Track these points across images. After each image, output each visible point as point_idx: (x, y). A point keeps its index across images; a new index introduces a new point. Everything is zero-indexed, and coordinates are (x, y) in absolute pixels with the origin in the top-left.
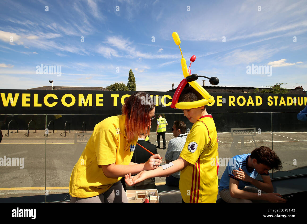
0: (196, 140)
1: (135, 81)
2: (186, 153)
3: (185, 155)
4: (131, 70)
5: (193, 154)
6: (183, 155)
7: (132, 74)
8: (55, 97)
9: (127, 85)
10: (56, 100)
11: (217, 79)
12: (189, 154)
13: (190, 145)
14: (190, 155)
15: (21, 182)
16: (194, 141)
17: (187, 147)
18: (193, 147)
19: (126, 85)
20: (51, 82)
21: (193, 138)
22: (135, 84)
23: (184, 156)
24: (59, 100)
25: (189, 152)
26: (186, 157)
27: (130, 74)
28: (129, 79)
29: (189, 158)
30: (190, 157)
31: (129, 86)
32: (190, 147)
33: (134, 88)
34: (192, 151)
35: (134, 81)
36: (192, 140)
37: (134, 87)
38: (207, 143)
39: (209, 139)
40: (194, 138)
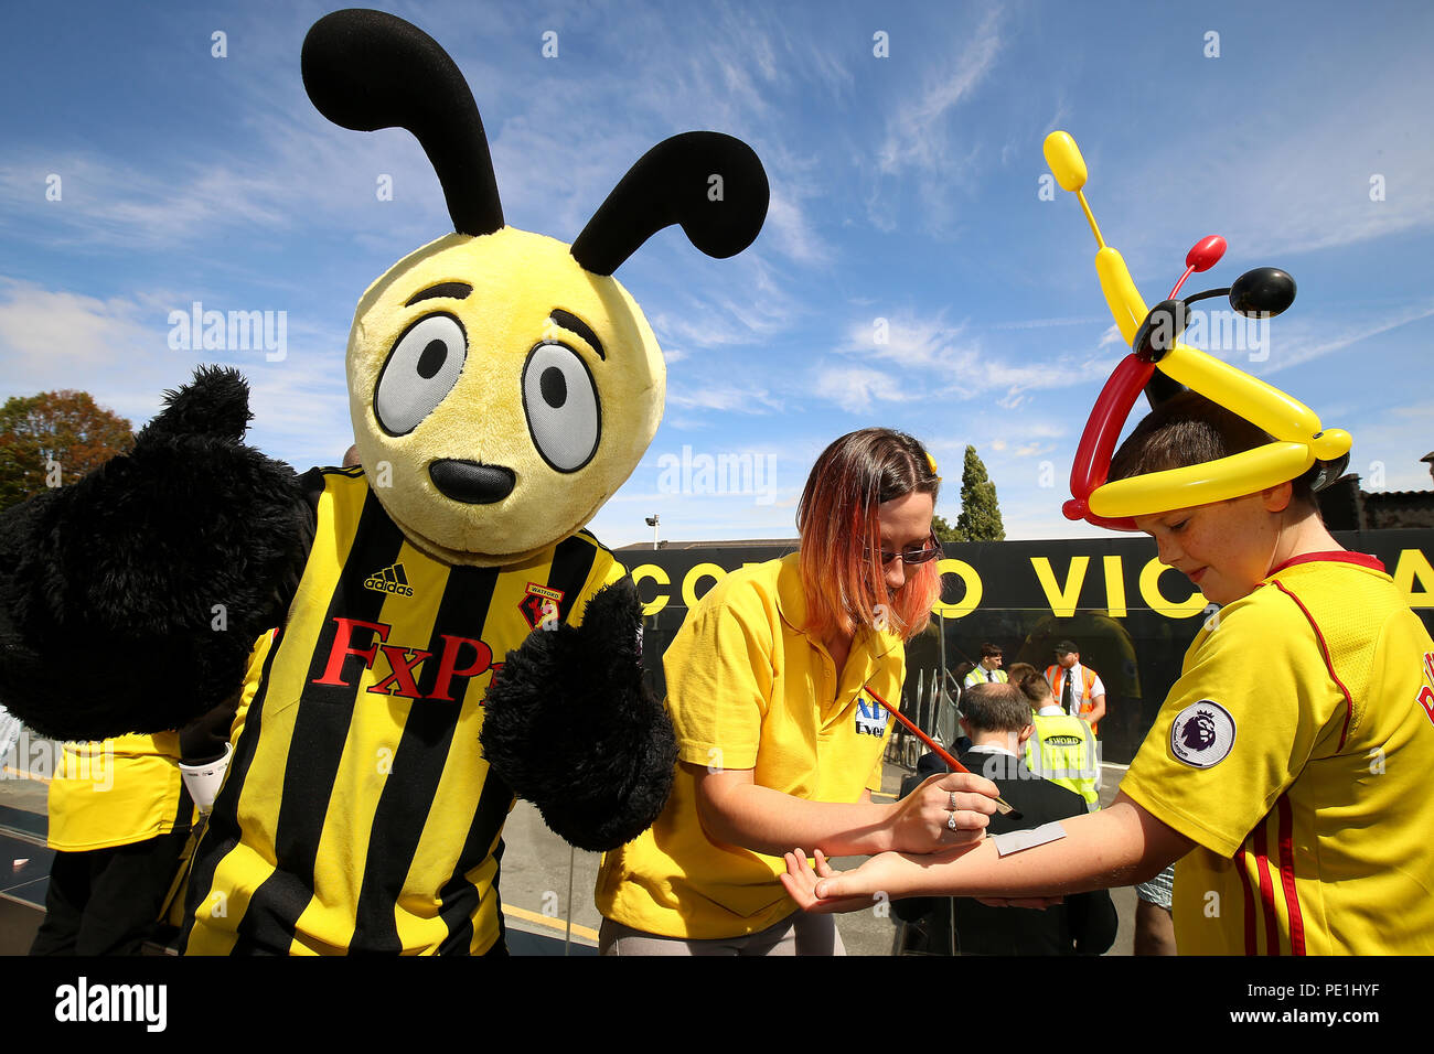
0: (1224, 691)
1: (995, 502)
2: (1154, 769)
3: (1146, 783)
4: (970, 452)
5: (1201, 776)
6: (1139, 784)
7: (979, 470)
8: (662, 578)
9: (957, 520)
10: (663, 590)
11: (1277, 275)
12: (1172, 773)
13: (1184, 720)
14: (1181, 782)
15: (529, 889)
16: (1207, 695)
17: (1162, 732)
18: (1203, 733)
19: (952, 523)
20: (651, 522)
21: (1202, 680)
22: (997, 517)
23: (1144, 790)
24: (674, 590)
25: (1175, 764)
26: (1155, 792)
27: (967, 471)
28: (963, 491)
29: (1173, 800)
30: (1179, 793)
31: (967, 524)
32: (1180, 730)
33: (993, 536)
34: (1193, 755)
35: (993, 503)
36: (1194, 691)
37: (992, 529)
38: (1312, 718)
39: (1330, 689)
40: (1211, 676)
